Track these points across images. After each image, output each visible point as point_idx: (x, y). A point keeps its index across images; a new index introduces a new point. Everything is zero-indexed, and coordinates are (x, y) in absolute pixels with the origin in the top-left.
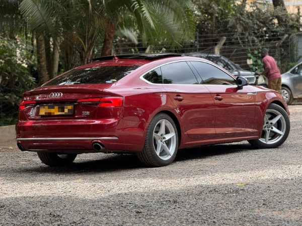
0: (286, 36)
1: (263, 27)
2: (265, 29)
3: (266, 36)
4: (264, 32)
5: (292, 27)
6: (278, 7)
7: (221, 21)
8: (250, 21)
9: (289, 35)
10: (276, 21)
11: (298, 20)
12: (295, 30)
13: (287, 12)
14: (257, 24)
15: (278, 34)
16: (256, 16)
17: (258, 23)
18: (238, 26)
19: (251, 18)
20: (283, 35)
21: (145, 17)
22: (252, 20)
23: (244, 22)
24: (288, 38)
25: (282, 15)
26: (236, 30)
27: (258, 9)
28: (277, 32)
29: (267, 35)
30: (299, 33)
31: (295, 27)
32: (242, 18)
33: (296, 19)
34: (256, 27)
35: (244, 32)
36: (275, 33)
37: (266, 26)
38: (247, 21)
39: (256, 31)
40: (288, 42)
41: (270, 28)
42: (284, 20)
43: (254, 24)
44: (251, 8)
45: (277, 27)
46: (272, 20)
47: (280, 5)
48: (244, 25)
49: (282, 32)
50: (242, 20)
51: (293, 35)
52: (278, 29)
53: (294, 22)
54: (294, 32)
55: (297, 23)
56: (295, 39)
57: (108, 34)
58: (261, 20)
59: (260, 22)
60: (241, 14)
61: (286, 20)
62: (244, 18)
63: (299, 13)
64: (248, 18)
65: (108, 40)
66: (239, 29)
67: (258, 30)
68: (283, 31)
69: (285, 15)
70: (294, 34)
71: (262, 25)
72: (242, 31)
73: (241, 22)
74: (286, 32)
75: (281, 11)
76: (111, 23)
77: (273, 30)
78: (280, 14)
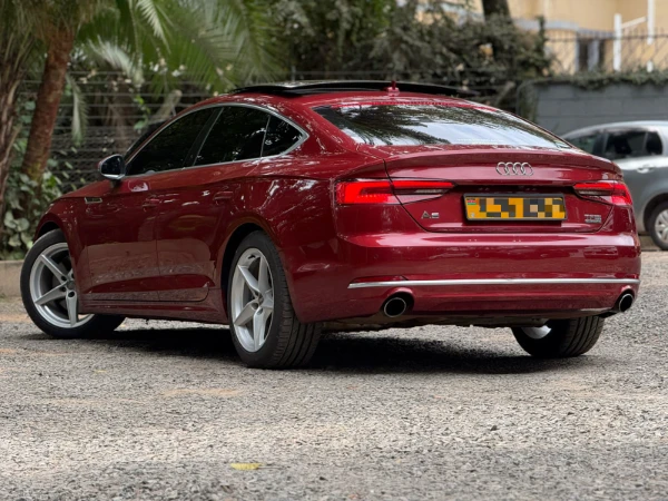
0: (510, 85)
1: (457, 63)
2: (461, 67)
3: (461, 84)
4: (457, 75)
5: (525, 64)
6: (494, 17)
7: (357, 45)
8: (426, 45)
9: (518, 83)
10: (487, 48)
11: (539, 50)
12: (532, 72)
13: (514, 29)
14: (441, 54)
15: (492, 80)
16: (441, 34)
17: (445, 50)
18: (396, 56)
19: (427, 38)
20: (502, 82)
21: (140, 7)
22: (429, 42)
23: (411, 46)
24: (513, 91)
25: (503, 35)
26: (390, 65)
27: (445, 17)
28: (487, 75)
29: (466, 82)
30: (541, 79)
31: (533, 65)
32: (405, 38)
33: (534, 47)
34: (439, 60)
35: (409, 71)
36: (483, 79)
37: (464, 60)
38: (418, 43)
39: (439, 71)
40: (514, 100)
41: (472, 64)
42: (506, 47)
43: (435, 53)
44: (429, 16)
45: (491, 63)
46: (478, 45)
47: (498, 11)
48: (411, 54)
49: (501, 76)
50: (406, 42)
51: (527, 84)
52: (492, 69)
53: (530, 53)
54: (530, 78)
55: (536, 55)
56: (532, 94)
57: (55, 52)
58: (451, 45)
59: (451, 50)
60: (405, 29)
61: (511, 47)
62: (411, 36)
63: (542, 31)
64: (421, 38)
65: (54, 68)
66: (398, 63)
67: (444, 67)
68: (504, 72)
69: (509, 34)
70: (530, 82)
71: (453, 56)
72: (406, 68)
73: (403, 46)
74: (511, 75)
75: (501, 26)
76: (62, 24)
77: (480, 70)
78: (497, 32)
